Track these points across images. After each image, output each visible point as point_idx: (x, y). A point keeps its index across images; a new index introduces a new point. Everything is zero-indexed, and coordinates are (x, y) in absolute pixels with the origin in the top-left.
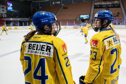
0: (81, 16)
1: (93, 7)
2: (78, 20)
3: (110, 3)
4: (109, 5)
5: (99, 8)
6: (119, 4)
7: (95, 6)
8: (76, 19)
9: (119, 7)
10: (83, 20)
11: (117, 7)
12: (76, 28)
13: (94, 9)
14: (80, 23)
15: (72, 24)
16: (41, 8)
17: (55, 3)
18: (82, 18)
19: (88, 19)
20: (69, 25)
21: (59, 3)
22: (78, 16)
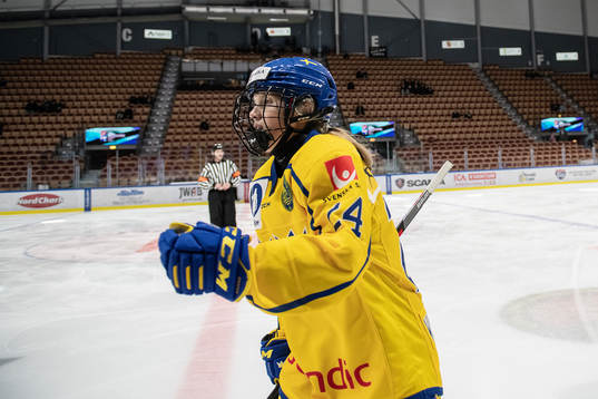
0: (94, 133)
1: (170, 81)
5: (206, 88)
7: (181, 75)
8: (52, 148)
10: (97, 158)
12: (38, 206)
13: (174, 94)
18: (98, 142)
19: (134, 147)
22: (70, 134)
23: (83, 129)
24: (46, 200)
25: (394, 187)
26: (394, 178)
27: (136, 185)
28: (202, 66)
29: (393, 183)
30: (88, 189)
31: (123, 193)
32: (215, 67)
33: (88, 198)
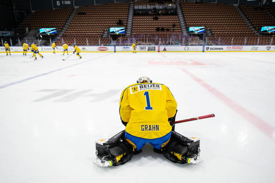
0: (112, 30)
1: (131, 12)
2: (105, 35)
3: (161, 7)
4: (159, 10)
5: (142, 15)
6: (176, 9)
7: (135, 10)
8: (102, 34)
9: (175, 14)
10: (115, 37)
11: (172, 14)
12: (102, 50)
13: (133, 17)
14: (109, 42)
15: (96, 44)
17: (61, 3)
18: (113, 32)
19: (124, 34)
20: (90, 45)
21: (69, 3)
22: (105, 29)
23: (109, 28)
24: (105, 49)
25: (205, 50)
26: (206, 47)
27: (127, 45)
28: (140, 7)
29: (205, 48)
30: (115, 46)
31: (124, 48)
32: (144, 7)
33: (115, 48)
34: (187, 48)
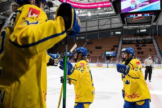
0: (107, 53)
1: (121, 42)
3: (141, 39)
4: (140, 40)
5: (128, 43)
6: (152, 40)
7: (123, 41)
8: (100, 55)
9: (151, 42)
10: (108, 58)
11: (149, 43)
12: (99, 66)
13: (122, 45)
14: (105, 61)
15: (95, 62)
16: (64, 44)
17: (79, 38)
18: (108, 55)
19: (115, 56)
20: (92, 63)
21: (83, 38)
22: (103, 53)
23: (105, 52)
24: (101, 65)
28: (127, 39)
30: (108, 63)
31: (114, 65)
32: (130, 39)
33: (108, 65)
34: (160, 66)
